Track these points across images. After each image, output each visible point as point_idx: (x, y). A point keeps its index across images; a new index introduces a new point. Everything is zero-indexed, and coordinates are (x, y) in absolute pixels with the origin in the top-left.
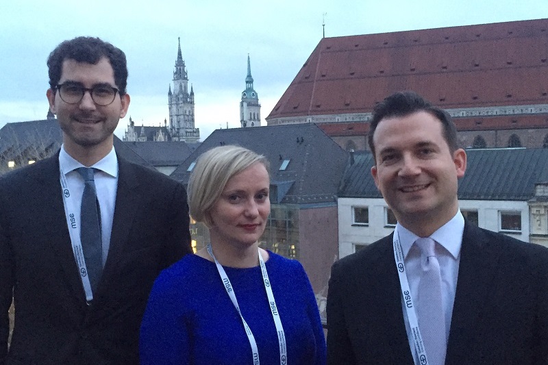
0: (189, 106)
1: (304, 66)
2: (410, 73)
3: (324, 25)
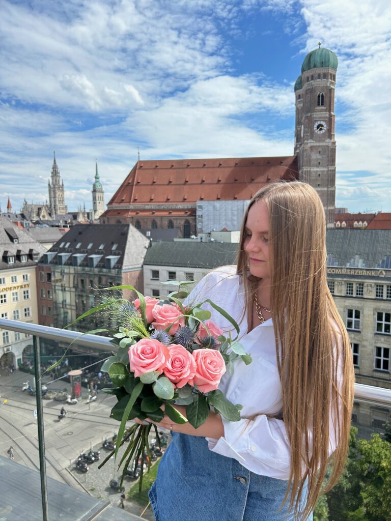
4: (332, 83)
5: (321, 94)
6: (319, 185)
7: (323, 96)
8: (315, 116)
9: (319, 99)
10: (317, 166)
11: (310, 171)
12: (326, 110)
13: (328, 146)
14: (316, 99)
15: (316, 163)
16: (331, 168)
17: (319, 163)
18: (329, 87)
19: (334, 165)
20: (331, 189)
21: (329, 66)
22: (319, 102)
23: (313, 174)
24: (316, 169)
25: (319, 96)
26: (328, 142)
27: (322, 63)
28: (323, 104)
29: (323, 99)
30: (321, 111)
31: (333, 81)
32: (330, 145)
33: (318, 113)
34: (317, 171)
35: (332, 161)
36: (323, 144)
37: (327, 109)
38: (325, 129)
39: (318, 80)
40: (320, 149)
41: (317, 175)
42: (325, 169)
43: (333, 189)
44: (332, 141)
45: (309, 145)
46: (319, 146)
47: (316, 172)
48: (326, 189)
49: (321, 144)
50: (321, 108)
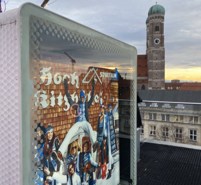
6: (157, 69)
7: (158, 27)
8: (154, 36)
11: (152, 62)
12: (160, 33)
13: (161, 50)
15: (155, 58)
16: (163, 61)
17: (157, 58)
18: (161, 22)
19: (164, 59)
20: (162, 71)
21: (161, 13)
22: (156, 30)
23: (154, 64)
24: (155, 61)
25: (156, 27)
26: (161, 48)
27: (158, 11)
28: (158, 31)
30: (158, 33)
31: (163, 20)
32: (162, 49)
33: (156, 35)
35: (163, 57)
38: (160, 42)
39: (156, 19)
40: (157, 52)
41: (156, 64)
42: (160, 61)
43: (163, 71)
44: (163, 47)
45: (152, 50)
46: (157, 50)
47: (155, 62)
48: (160, 71)
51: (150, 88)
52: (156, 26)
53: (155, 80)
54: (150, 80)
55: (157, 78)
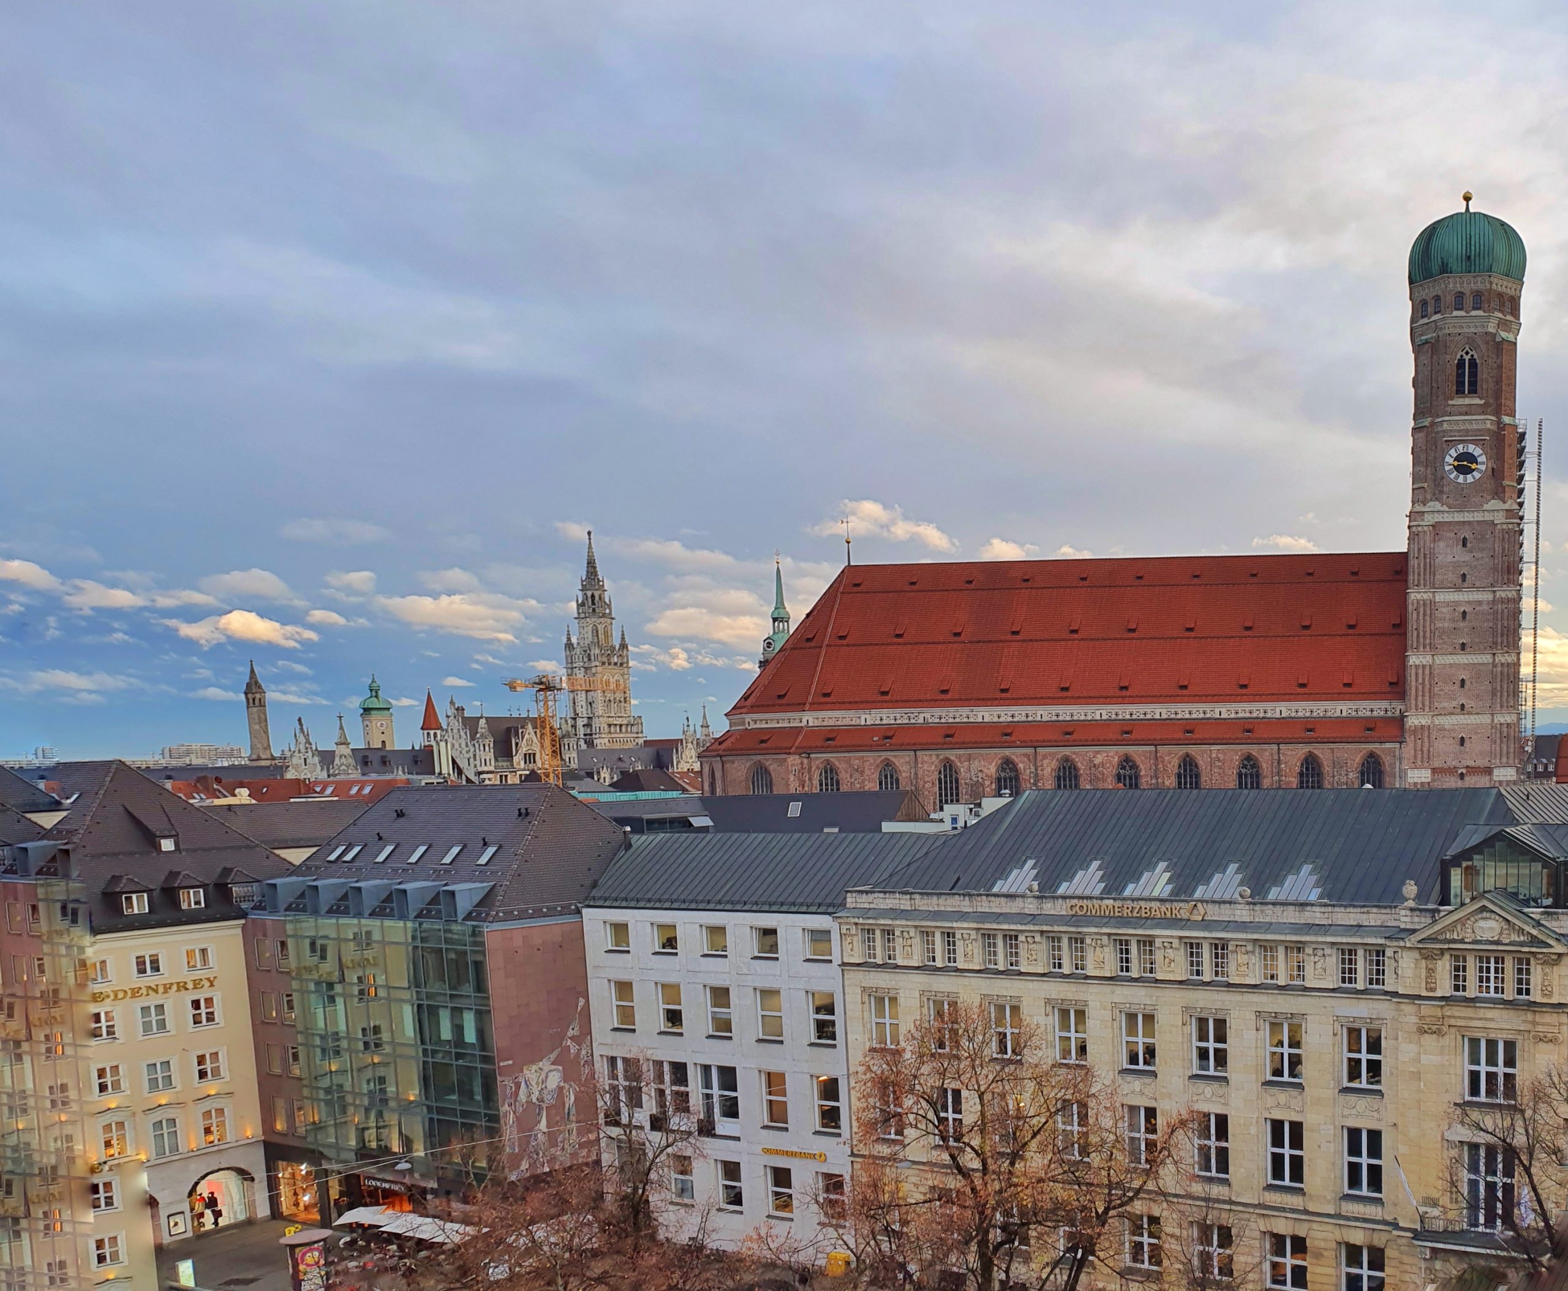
0: (617, 670)
1: (808, 615)
2: (1009, 637)
3: (848, 542)
4: (1503, 324)
5: (1467, 358)
6: (1463, 646)
7: (1473, 363)
8: (1445, 426)
9: (1460, 376)
10: (1457, 588)
11: (1433, 602)
12: (1483, 410)
13: (1492, 524)
14: (1451, 370)
15: (1453, 577)
16: (1506, 592)
17: (1464, 576)
18: (1494, 335)
19: (1519, 582)
20: (1504, 658)
21: (1490, 269)
22: (1460, 384)
23: (1444, 611)
24: (1452, 596)
25: (1461, 364)
26: (1492, 510)
27: (1468, 258)
28: (1473, 391)
29: (1474, 374)
30: (1468, 411)
31: (1509, 318)
32: (1499, 518)
33: (1457, 417)
34: (1457, 603)
35: (1511, 571)
36: (1478, 517)
37: (1486, 405)
38: (1483, 468)
39: (1455, 313)
40: (1465, 533)
41: (1459, 616)
42: (1485, 596)
43: (1510, 659)
44: (1509, 505)
45: (1428, 519)
46: (1462, 523)
47: (1455, 605)
48: (1486, 658)
49: (1468, 517)
50: (1467, 401)
51: (1419, 776)
52: (1461, 362)
53: (1447, 721)
54: (1414, 720)
55: (1463, 706)
